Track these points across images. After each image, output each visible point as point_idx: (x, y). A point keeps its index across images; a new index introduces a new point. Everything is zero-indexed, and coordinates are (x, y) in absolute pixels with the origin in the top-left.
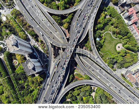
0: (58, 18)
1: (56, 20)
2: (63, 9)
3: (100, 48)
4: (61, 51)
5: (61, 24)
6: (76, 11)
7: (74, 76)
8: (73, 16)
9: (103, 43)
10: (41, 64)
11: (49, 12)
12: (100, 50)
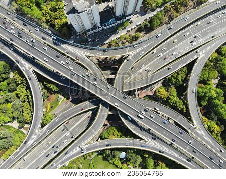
0: (180, 78)
1: (178, 74)
2: (198, 93)
3: (104, 155)
4: (108, 74)
5: (166, 83)
6: (190, 120)
7: (55, 92)
8: (181, 112)
9: (114, 164)
10: (89, 30)
11: (198, 61)
12: (99, 154)
